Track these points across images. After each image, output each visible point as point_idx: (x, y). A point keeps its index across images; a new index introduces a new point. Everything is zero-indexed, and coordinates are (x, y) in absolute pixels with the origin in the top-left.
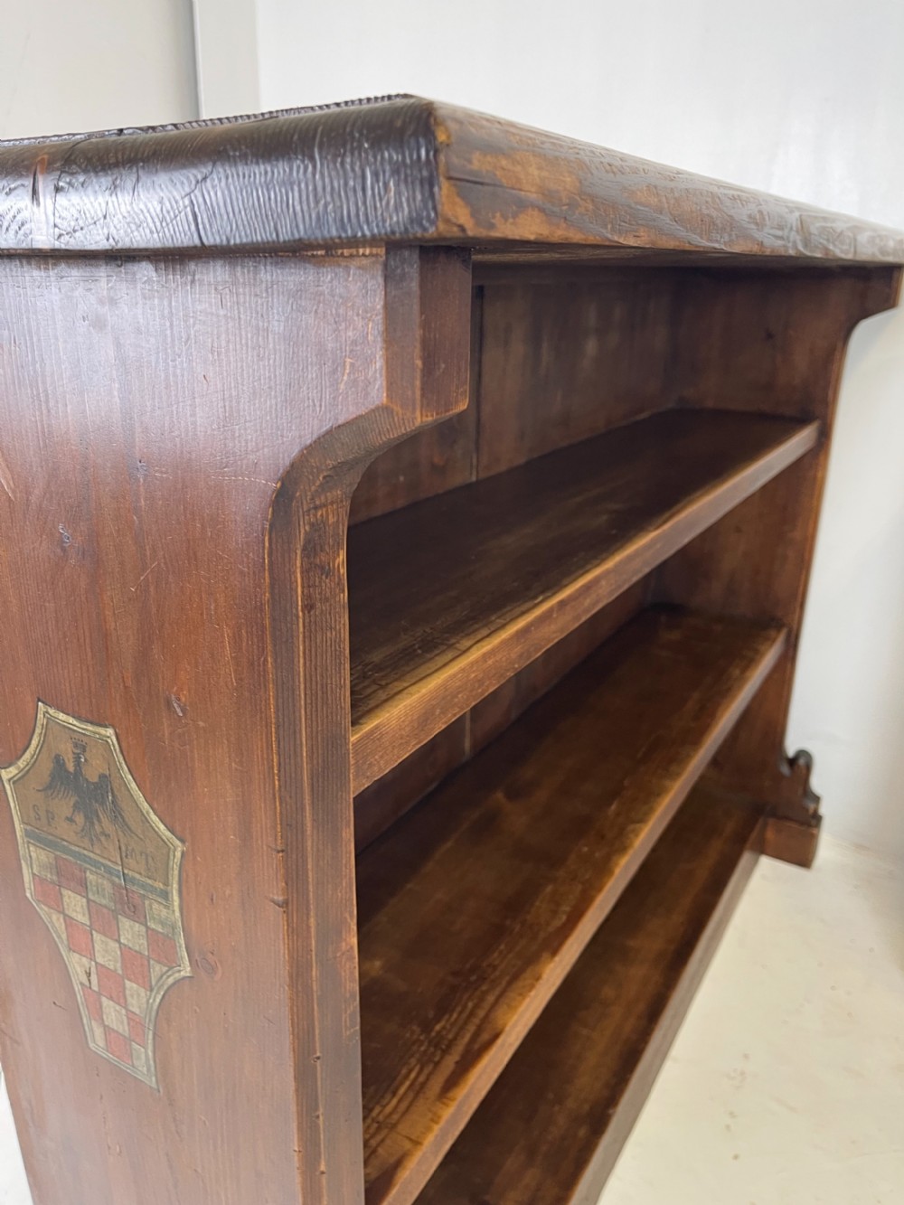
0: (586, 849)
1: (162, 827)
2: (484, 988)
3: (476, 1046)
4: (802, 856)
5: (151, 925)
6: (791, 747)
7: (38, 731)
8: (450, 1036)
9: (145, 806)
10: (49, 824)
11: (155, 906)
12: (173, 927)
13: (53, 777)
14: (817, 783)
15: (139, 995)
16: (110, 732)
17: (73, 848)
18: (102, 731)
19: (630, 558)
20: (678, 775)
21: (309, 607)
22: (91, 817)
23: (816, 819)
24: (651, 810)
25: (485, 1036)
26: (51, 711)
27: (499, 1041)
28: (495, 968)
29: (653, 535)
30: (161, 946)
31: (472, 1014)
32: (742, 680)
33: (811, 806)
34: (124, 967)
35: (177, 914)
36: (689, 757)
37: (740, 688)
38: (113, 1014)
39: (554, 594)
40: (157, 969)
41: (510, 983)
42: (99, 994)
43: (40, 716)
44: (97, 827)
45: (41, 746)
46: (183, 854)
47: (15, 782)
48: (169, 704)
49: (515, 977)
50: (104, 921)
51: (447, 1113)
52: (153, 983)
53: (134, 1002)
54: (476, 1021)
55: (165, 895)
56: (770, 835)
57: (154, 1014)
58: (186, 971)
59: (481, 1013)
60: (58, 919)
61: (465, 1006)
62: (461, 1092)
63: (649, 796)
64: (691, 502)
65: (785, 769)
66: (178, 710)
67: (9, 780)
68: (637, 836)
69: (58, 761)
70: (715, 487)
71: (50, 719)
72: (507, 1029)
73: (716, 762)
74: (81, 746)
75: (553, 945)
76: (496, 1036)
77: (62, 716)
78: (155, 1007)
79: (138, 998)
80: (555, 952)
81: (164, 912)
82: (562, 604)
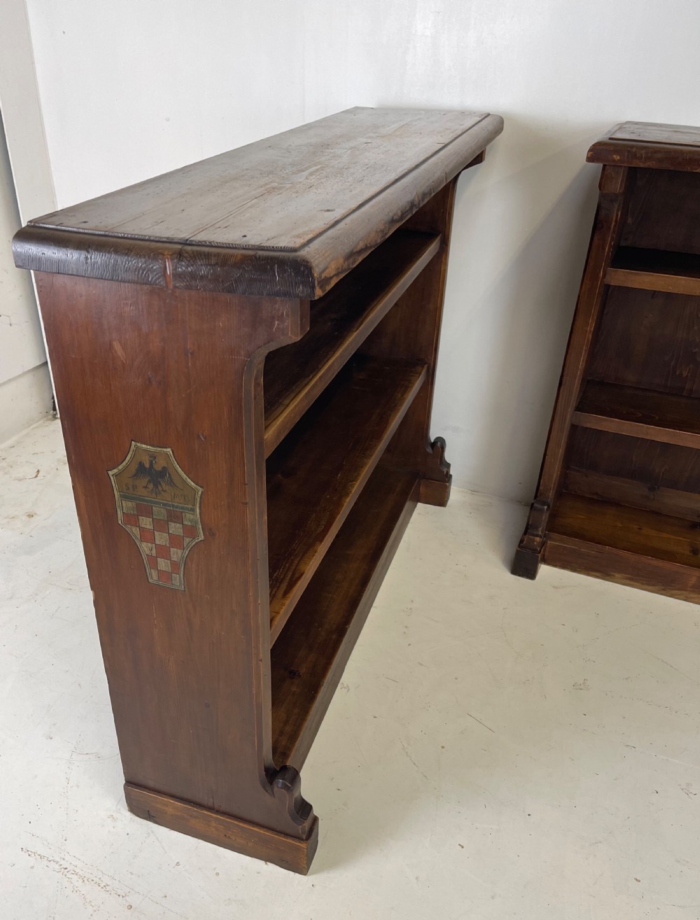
0: (328, 496)
1: (193, 483)
2: (292, 558)
3: (294, 579)
4: (441, 500)
5: (186, 523)
6: (433, 435)
7: (131, 453)
8: (282, 577)
9: (185, 476)
10: (134, 490)
11: (187, 515)
12: (196, 522)
13: (138, 471)
14: (449, 456)
15: (177, 553)
16: (169, 450)
17: (146, 498)
18: (165, 450)
19: (345, 350)
20: (372, 456)
21: (255, 398)
22: (156, 484)
23: (448, 478)
24: (359, 475)
25: (297, 575)
26: (139, 444)
27: (303, 576)
28: (295, 550)
29: (355, 334)
30: (190, 531)
31: (289, 568)
32: (402, 399)
33: (445, 470)
34: (170, 543)
35: (198, 516)
36: (376, 446)
37: (401, 405)
38: (163, 564)
39: (317, 373)
40: (187, 540)
41: (303, 555)
42: (157, 557)
43: (133, 447)
44: (160, 487)
45: (132, 458)
46: (202, 492)
47: (115, 475)
48: (199, 437)
49: (305, 553)
50: (161, 525)
51: (287, 602)
52: (185, 546)
53: (175, 556)
54: (292, 570)
55: (193, 510)
56: (422, 489)
57: (184, 559)
58: (202, 537)
59: (293, 567)
60: (136, 529)
61: (285, 566)
62: (291, 595)
63: (356, 468)
64: (372, 310)
65: (429, 450)
66: (202, 438)
67: (113, 475)
68: (353, 487)
69: (141, 464)
70: (382, 298)
71: (137, 448)
72: (306, 572)
73: (389, 450)
74: (153, 457)
75: (321, 538)
76: (302, 575)
77: (144, 446)
78: (185, 556)
79: (176, 554)
80: (321, 541)
81: (192, 517)
82: (321, 377)
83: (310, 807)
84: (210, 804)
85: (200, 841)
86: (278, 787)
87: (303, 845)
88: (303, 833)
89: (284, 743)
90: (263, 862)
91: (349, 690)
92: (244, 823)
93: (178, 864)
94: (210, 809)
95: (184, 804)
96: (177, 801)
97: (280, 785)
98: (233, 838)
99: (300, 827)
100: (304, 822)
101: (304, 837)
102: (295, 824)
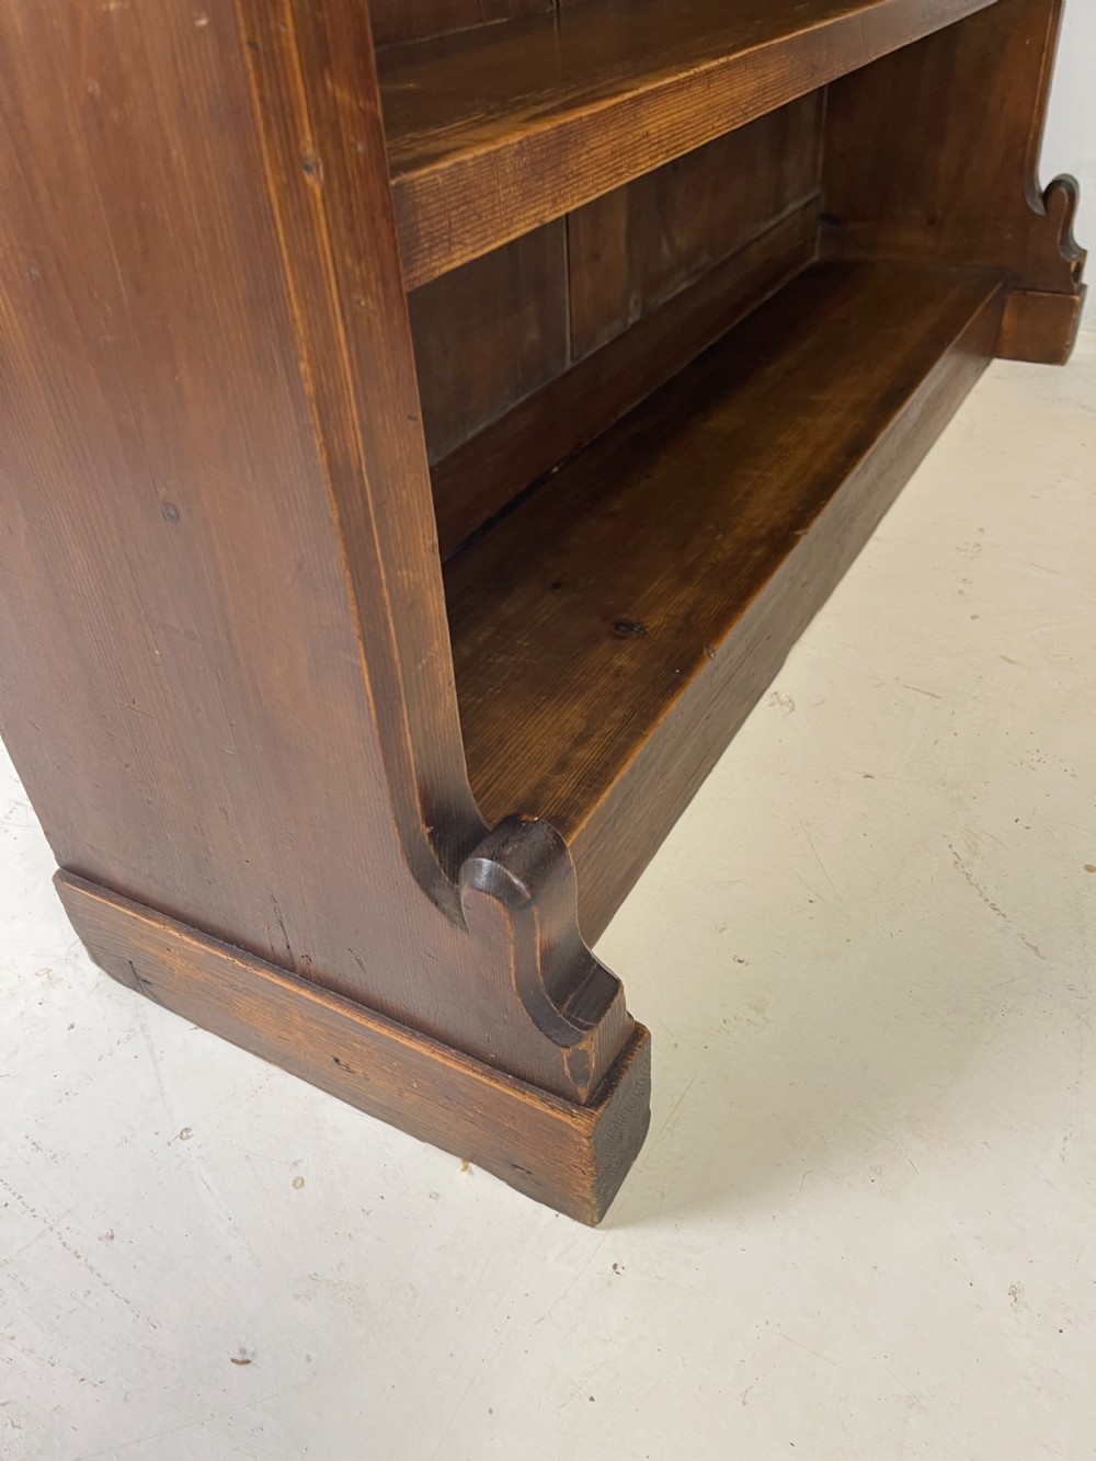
83: (614, 985)
84: (279, 947)
85: (275, 1070)
86: (472, 886)
87: (578, 1124)
88: (579, 1075)
89: (564, 792)
90: (457, 1162)
91: (793, 709)
92: (383, 1023)
93: (185, 1133)
94: (283, 965)
95: (210, 944)
96: (188, 934)
97: (482, 879)
98: (359, 1071)
99: (566, 1053)
100: (580, 1039)
101: (583, 1093)
102: (546, 1042)
